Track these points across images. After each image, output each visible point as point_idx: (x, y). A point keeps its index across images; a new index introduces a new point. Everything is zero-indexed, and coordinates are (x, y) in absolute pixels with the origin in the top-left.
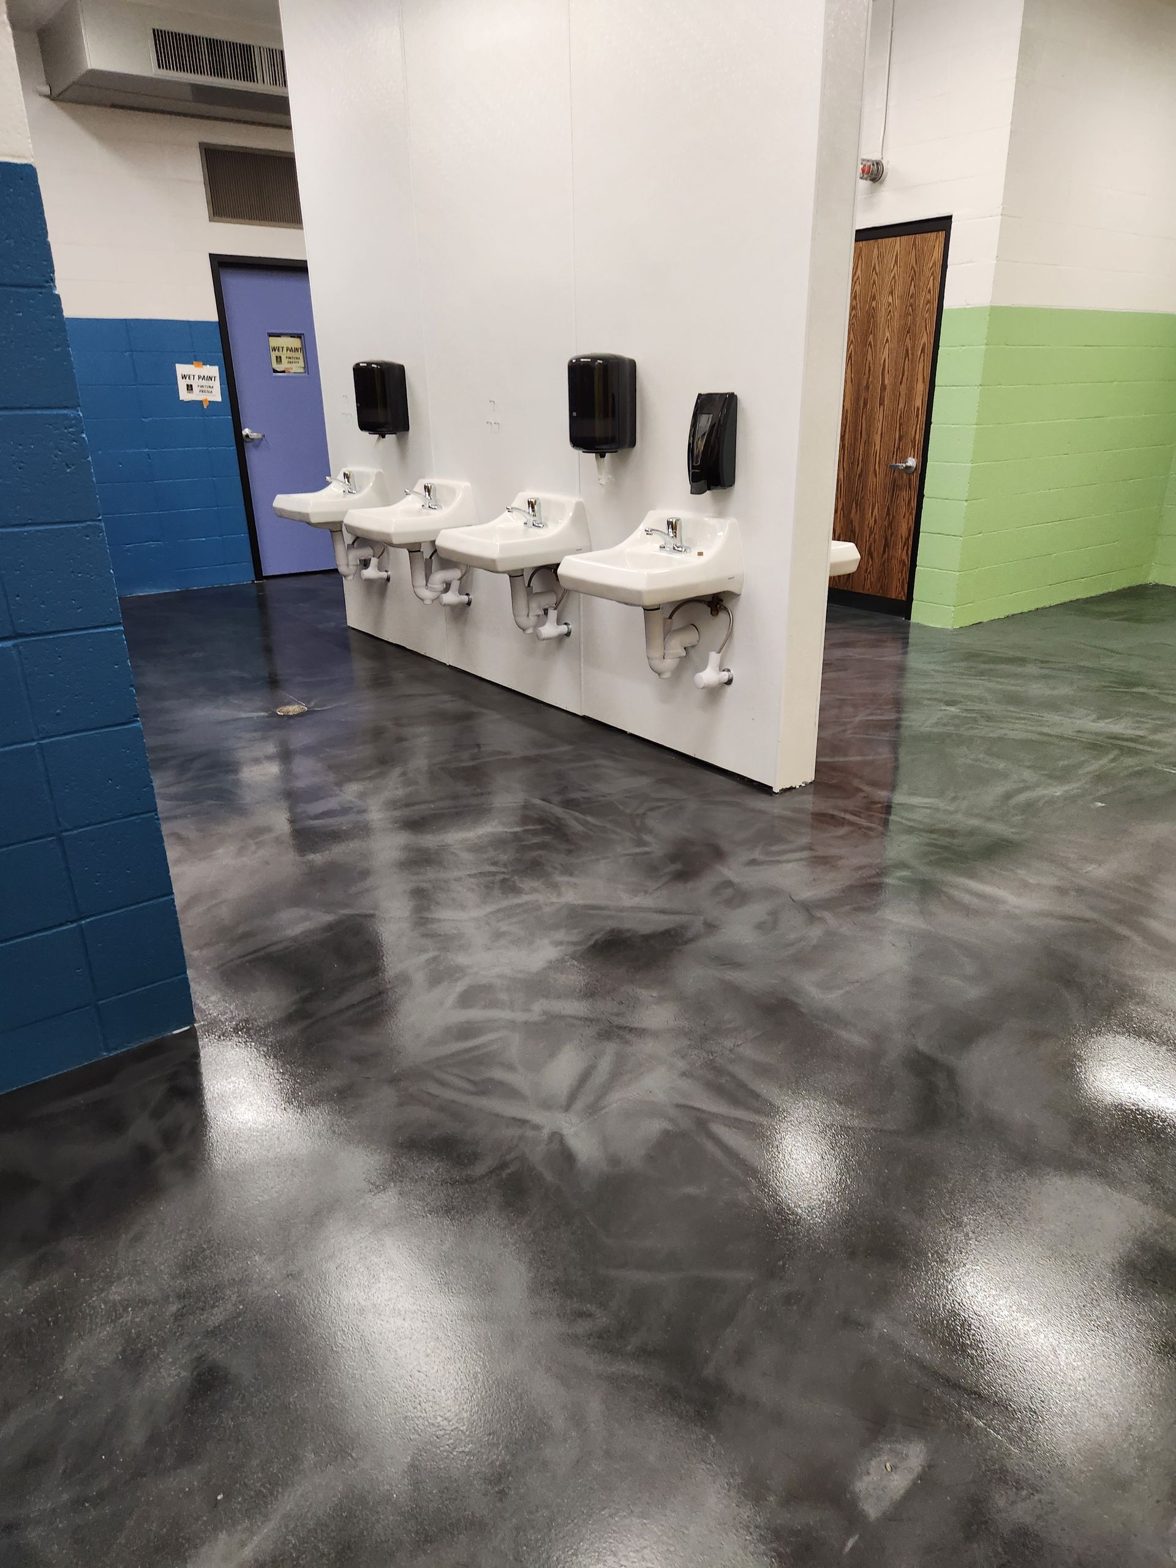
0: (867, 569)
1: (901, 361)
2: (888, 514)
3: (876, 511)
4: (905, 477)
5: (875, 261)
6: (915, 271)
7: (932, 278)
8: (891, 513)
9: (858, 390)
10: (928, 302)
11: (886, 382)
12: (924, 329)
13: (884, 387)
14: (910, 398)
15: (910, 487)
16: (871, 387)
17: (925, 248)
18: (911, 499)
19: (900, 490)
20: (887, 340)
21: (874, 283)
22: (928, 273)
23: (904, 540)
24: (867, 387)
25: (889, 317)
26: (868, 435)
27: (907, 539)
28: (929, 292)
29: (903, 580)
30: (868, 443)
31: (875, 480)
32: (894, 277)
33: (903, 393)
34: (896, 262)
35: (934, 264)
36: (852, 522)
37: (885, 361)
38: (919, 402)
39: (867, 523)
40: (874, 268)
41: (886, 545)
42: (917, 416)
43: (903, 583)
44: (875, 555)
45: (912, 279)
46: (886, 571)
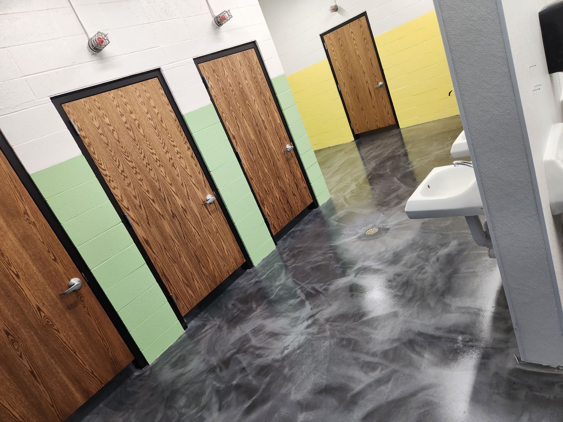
0: (296, 202)
1: (264, 107)
2: (291, 173)
3: (287, 176)
4: (289, 154)
5: (231, 66)
6: (251, 67)
7: (258, 68)
8: (292, 171)
9: (254, 128)
10: (262, 79)
11: (263, 119)
12: (266, 90)
13: (263, 121)
14: (275, 121)
15: (293, 157)
16: (258, 125)
17: (250, 57)
18: (295, 161)
19: (290, 160)
20: (254, 100)
21: (236, 76)
22: (256, 67)
23: (301, 178)
24: (257, 125)
25: (250, 90)
26: (268, 145)
27: (302, 177)
28: (260, 74)
29: (309, 194)
30: (269, 149)
31: (280, 163)
32: (243, 72)
33: (272, 120)
34: (241, 65)
35: (256, 62)
36: (281, 187)
37: (258, 110)
38: (279, 121)
39: (286, 183)
40: (233, 70)
41: (297, 186)
42: (281, 127)
43: (309, 195)
44: (296, 194)
45: (251, 71)
46: (302, 197)
